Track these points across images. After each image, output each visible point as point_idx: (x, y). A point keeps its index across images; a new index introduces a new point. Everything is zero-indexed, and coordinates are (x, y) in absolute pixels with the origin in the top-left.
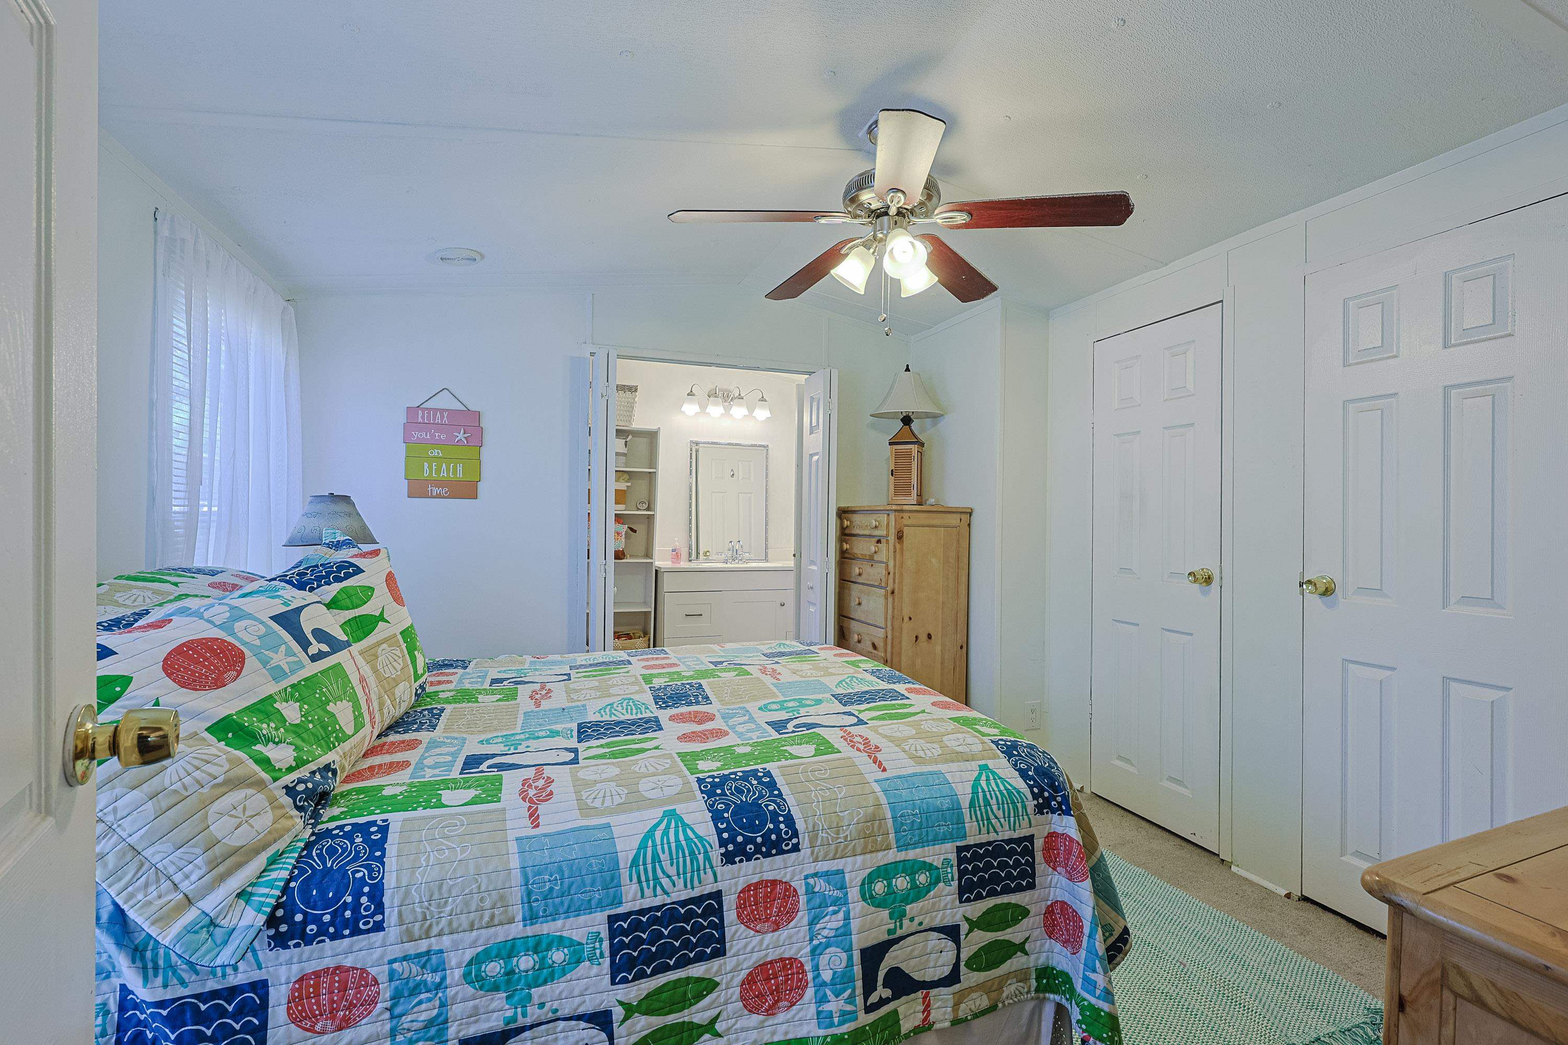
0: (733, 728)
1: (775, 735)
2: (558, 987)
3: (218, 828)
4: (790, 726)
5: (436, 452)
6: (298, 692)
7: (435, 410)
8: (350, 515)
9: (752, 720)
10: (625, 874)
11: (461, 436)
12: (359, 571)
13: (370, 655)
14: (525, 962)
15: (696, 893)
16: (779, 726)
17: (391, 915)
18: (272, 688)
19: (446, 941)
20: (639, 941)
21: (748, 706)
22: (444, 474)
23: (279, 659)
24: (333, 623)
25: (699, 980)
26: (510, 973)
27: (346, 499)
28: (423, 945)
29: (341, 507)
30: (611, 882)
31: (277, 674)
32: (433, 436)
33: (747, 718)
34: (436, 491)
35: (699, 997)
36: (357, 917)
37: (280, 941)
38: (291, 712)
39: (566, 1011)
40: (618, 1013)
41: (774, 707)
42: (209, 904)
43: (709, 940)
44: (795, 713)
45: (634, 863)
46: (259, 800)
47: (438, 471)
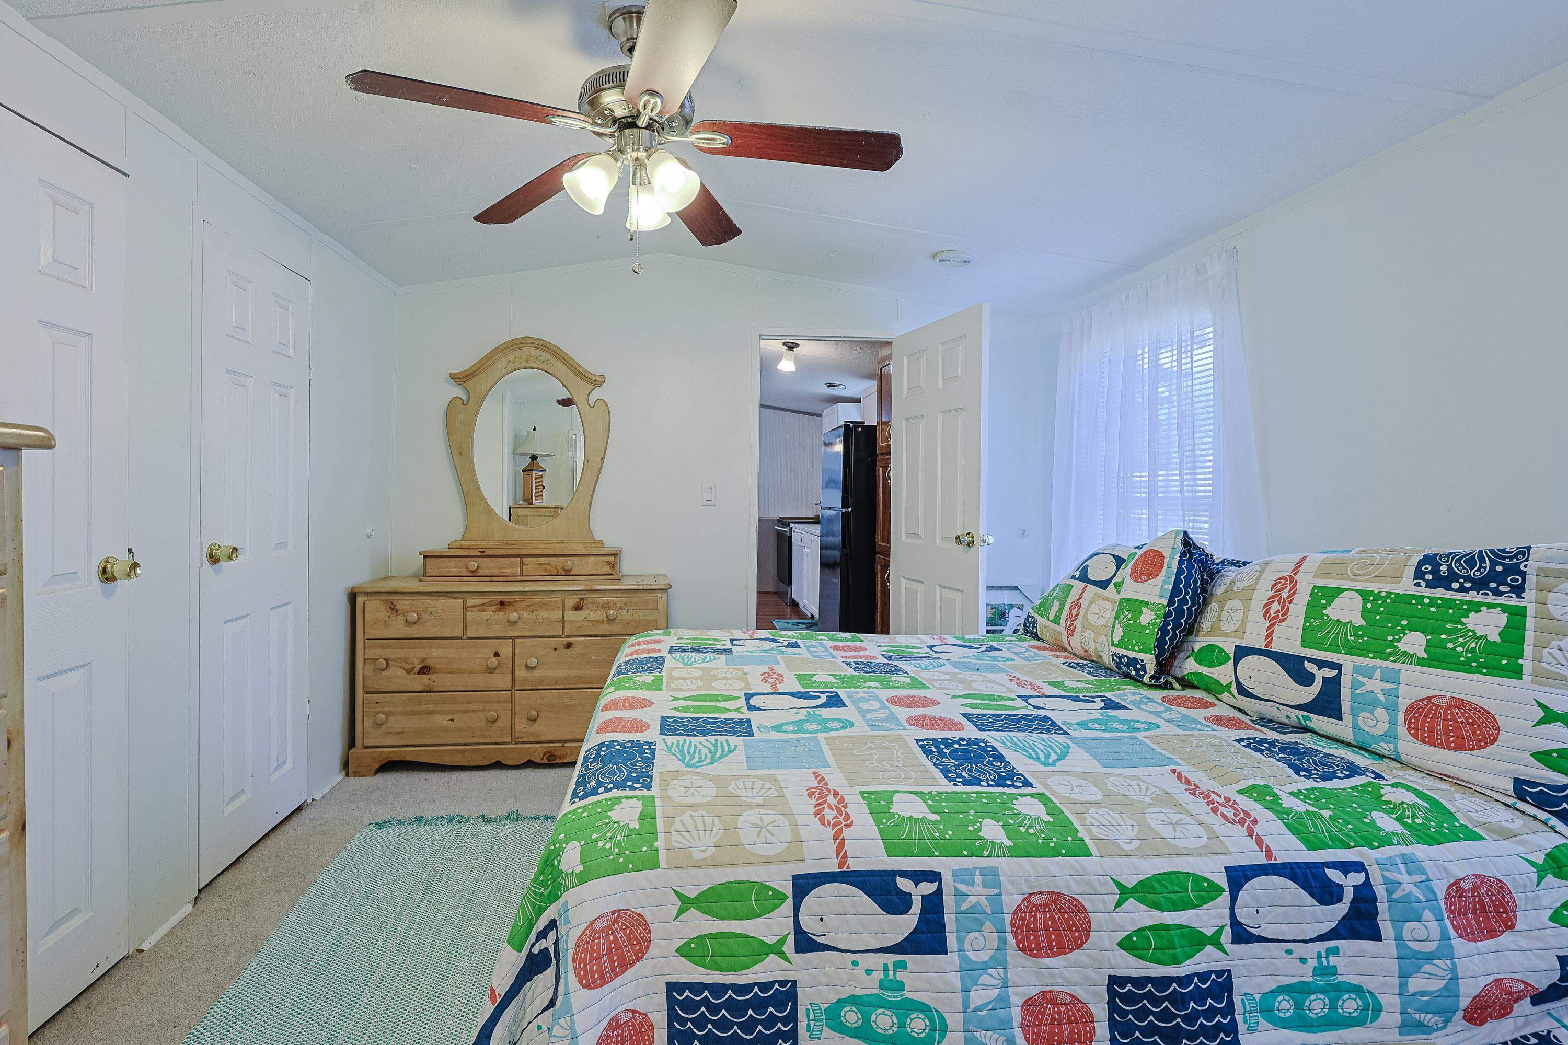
0: (883, 706)
1: (841, 692)
4: (823, 698)
9: (863, 713)
16: (835, 701)
21: (867, 731)
33: (869, 716)
41: (836, 725)
44: (812, 713)
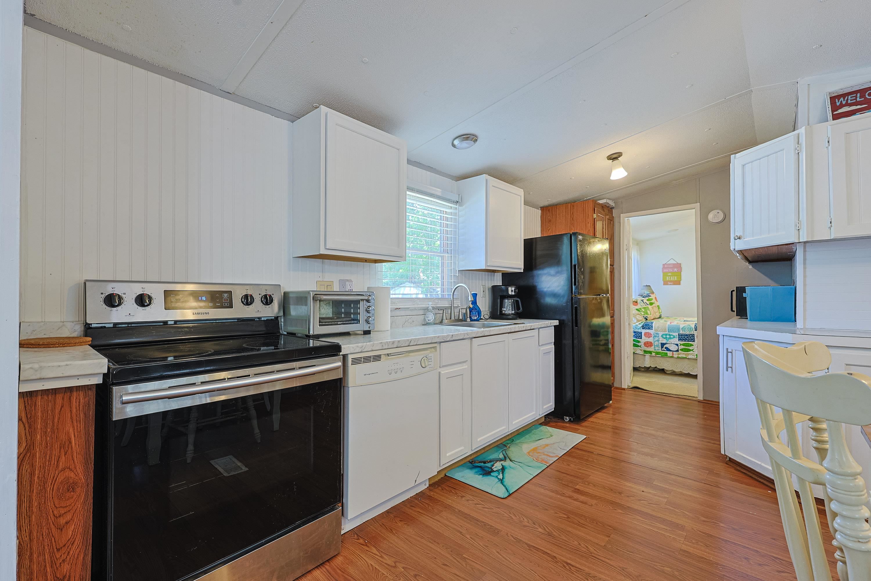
2: (672, 340)
3: (637, 318)
5: (670, 274)
6: (644, 308)
7: (669, 264)
8: (650, 289)
10: (681, 329)
11: (676, 270)
12: (651, 296)
13: (653, 308)
14: (668, 336)
15: (690, 333)
17: (653, 328)
18: (641, 307)
19: (659, 332)
20: (682, 337)
22: (672, 279)
23: (641, 304)
24: (648, 302)
25: (690, 344)
26: (666, 337)
27: (649, 286)
28: (657, 332)
29: (649, 288)
30: (679, 330)
31: (641, 306)
32: (669, 270)
34: (670, 283)
35: (691, 346)
36: (650, 328)
37: (643, 329)
38: (643, 310)
39: (673, 343)
40: (679, 345)
42: (637, 324)
43: (692, 339)
45: (682, 328)
46: (640, 317)
47: (670, 279)
